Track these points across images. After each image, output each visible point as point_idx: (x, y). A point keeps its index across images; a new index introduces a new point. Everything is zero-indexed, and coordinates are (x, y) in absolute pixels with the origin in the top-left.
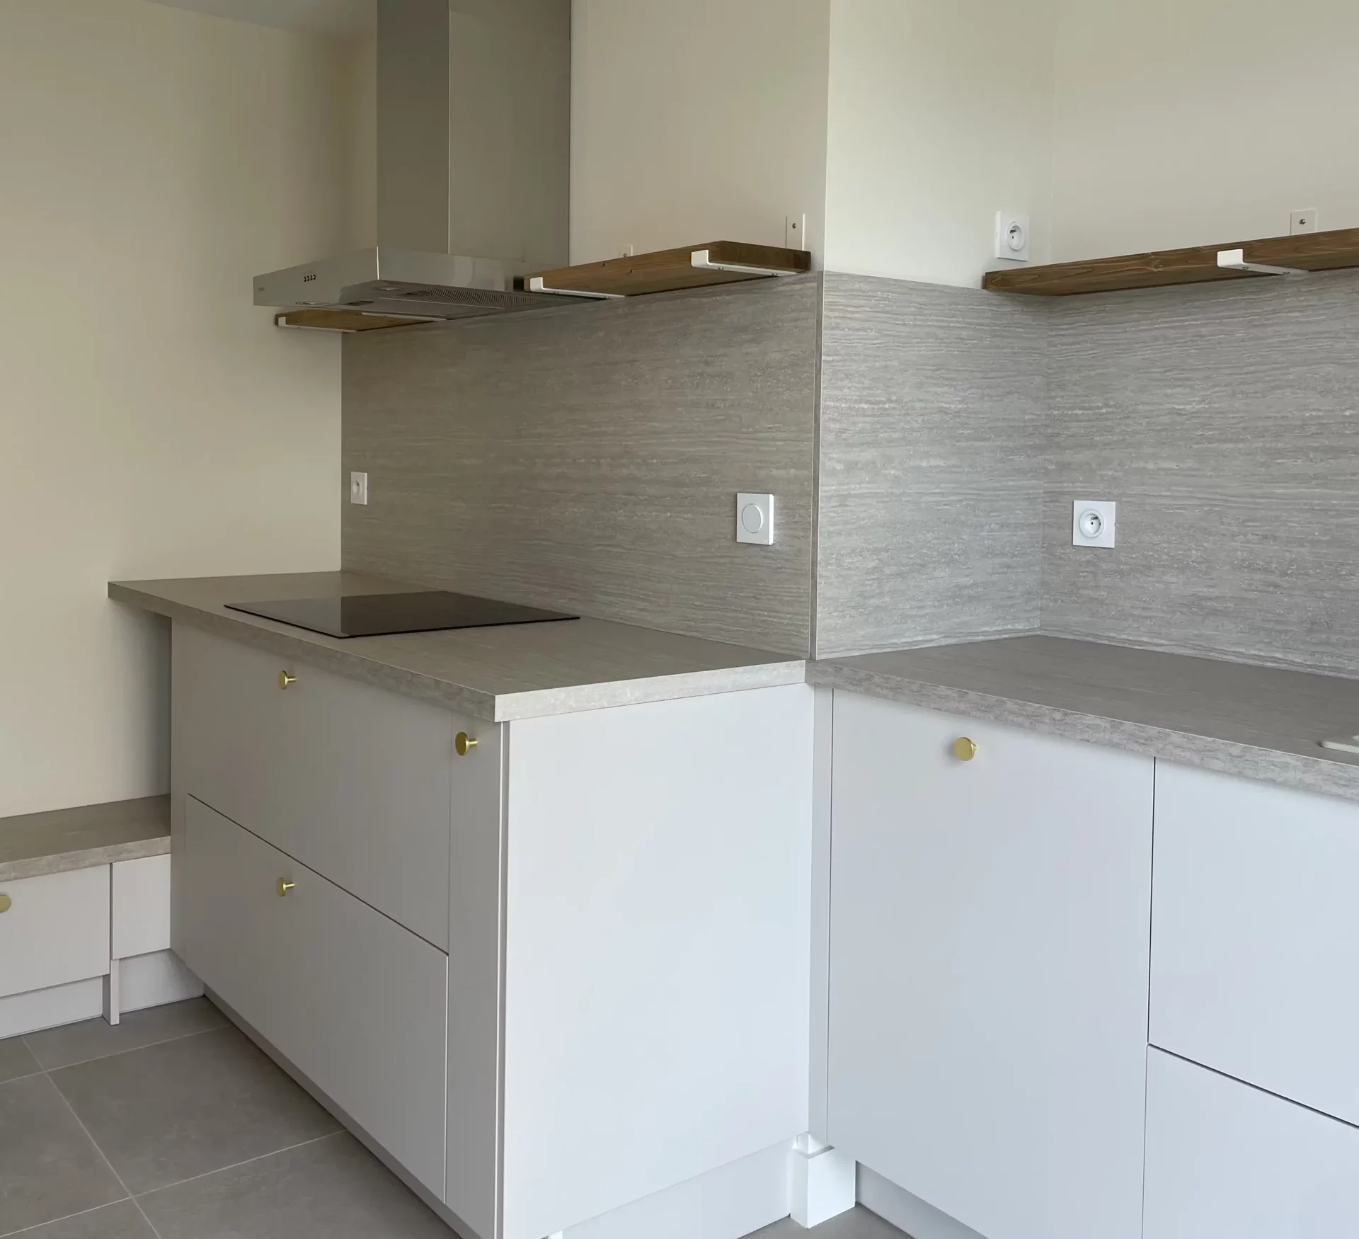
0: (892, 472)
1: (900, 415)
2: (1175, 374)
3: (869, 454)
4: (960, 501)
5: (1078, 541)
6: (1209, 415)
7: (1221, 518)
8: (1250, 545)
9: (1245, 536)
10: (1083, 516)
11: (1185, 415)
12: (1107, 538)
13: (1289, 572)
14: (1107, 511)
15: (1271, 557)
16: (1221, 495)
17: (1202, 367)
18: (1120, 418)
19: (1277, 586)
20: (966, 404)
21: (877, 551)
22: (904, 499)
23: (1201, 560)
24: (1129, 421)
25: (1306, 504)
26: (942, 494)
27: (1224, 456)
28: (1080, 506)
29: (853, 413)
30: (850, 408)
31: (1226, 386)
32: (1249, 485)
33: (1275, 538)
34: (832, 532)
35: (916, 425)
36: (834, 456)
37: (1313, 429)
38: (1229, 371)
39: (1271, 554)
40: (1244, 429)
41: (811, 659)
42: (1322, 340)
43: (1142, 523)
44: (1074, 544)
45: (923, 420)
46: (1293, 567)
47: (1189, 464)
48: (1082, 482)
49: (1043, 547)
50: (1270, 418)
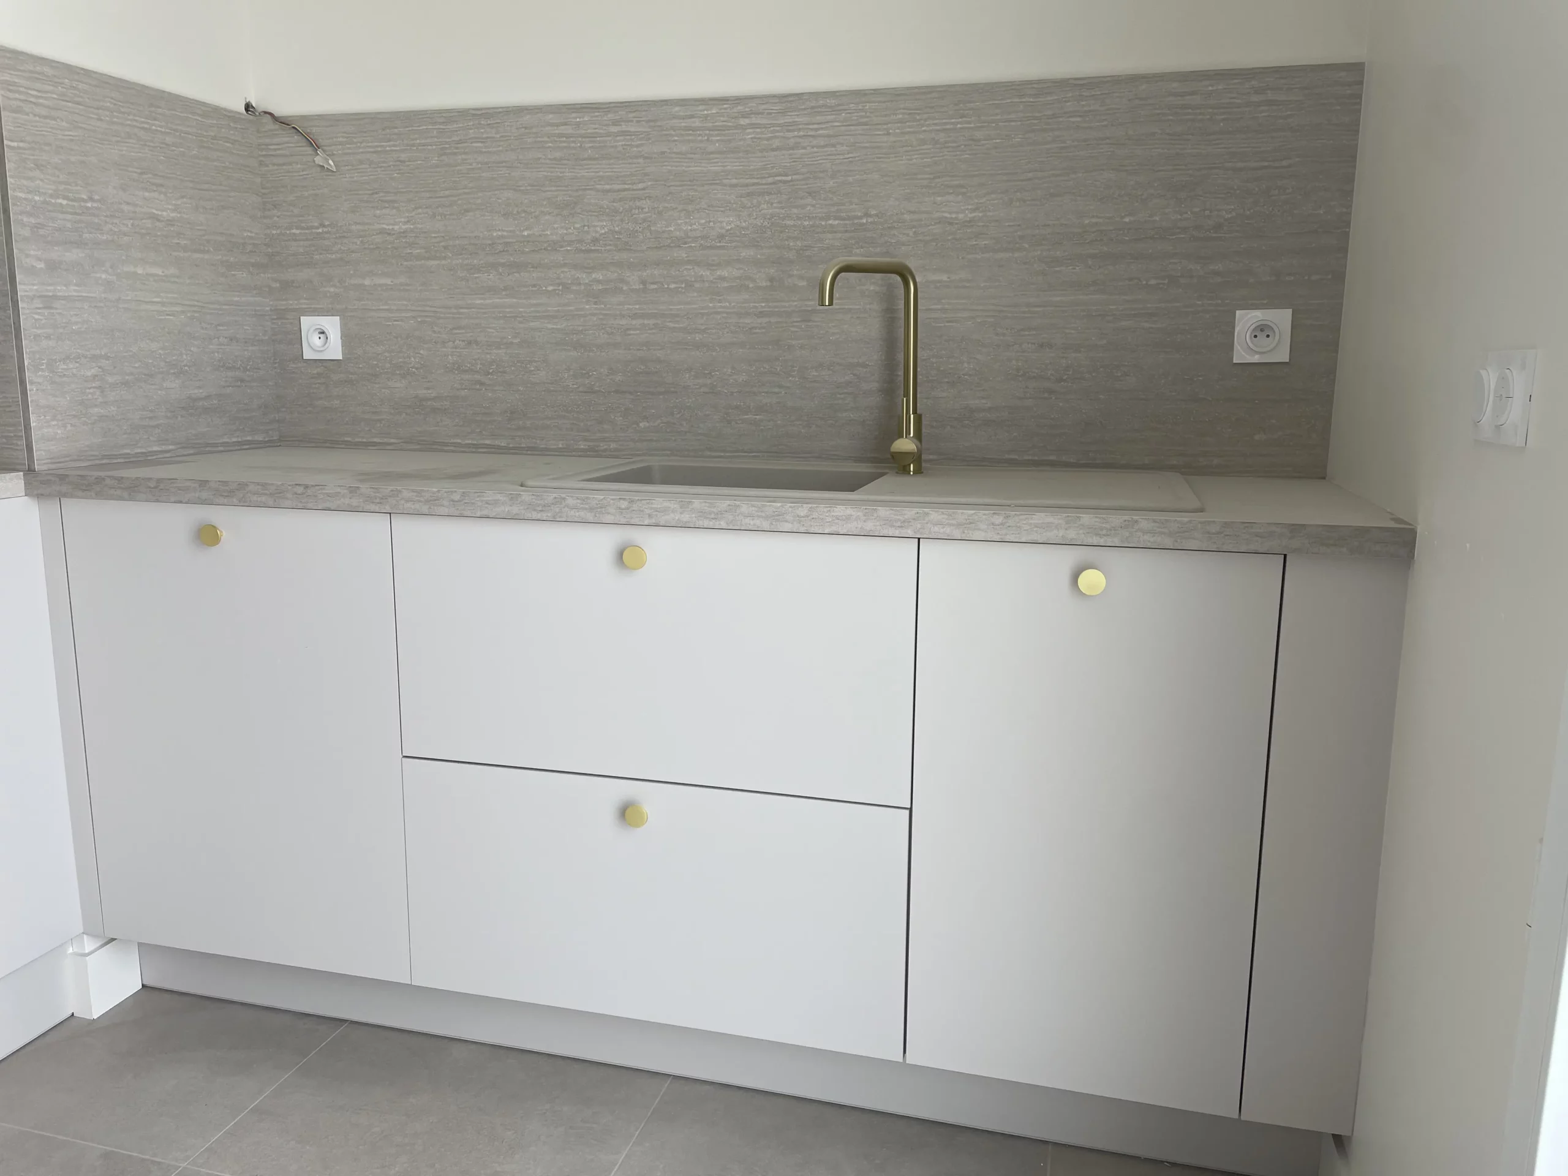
0: (104, 276)
1: (106, 216)
2: (382, 197)
3: (74, 255)
4: (183, 312)
5: (308, 354)
6: (414, 235)
7: (432, 328)
8: (458, 350)
9: (454, 342)
10: (310, 333)
11: (394, 234)
12: (334, 350)
13: (491, 371)
14: (332, 325)
15: (475, 360)
16: (431, 307)
17: (405, 190)
18: (336, 238)
19: (482, 384)
20: (180, 213)
21: (95, 358)
22: (121, 306)
23: (419, 366)
24: (345, 241)
25: (500, 312)
26: (163, 304)
27: (432, 272)
28: (307, 322)
29: (50, 208)
30: (45, 202)
31: (427, 208)
32: (453, 297)
33: (477, 343)
34: (39, 336)
35: (124, 229)
36: (32, 252)
37: (500, 248)
38: (428, 195)
39: (476, 357)
40: (445, 248)
41: (30, 471)
42: (501, 169)
43: (365, 335)
44: (304, 358)
45: (132, 225)
46: (493, 367)
47: (402, 279)
48: (306, 299)
49: (276, 363)
50: (466, 237)
